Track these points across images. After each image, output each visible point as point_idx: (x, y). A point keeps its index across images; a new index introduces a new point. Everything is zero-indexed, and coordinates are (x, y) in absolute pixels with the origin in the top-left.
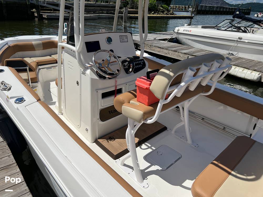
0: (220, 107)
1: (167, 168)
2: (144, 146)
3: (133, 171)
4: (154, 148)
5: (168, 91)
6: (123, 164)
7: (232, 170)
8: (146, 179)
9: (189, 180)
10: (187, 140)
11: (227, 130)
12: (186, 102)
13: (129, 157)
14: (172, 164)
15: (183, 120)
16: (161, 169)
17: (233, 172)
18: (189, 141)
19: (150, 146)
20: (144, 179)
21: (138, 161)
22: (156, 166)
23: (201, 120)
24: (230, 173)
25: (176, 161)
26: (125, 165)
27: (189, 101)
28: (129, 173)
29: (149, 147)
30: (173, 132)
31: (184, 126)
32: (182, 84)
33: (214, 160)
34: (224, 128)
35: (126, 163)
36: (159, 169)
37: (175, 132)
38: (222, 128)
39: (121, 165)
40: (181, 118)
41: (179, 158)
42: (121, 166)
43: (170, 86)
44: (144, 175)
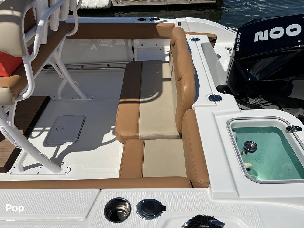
0: (91, 47)
1: (78, 138)
2: (34, 134)
3: (41, 168)
4: (49, 128)
5: (26, 40)
6: (23, 169)
7: (140, 98)
8: (62, 163)
9: (106, 134)
10: (80, 98)
11: (111, 66)
12: (55, 53)
13: (25, 155)
14: (80, 131)
15: (63, 77)
16: (72, 142)
17: (141, 100)
18: (83, 97)
19: (41, 129)
20: (60, 165)
21: (40, 153)
22: (65, 144)
23: (82, 68)
24: (139, 102)
25: (82, 126)
26: (26, 168)
27: (58, 50)
28: (38, 173)
29: (42, 132)
30: (60, 98)
31: (68, 84)
32: (41, 23)
33: (119, 99)
34: (108, 66)
35: (25, 164)
36: (71, 144)
37: (62, 96)
38: (106, 66)
39: (21, 171)
40: (60, 76)
41: (84, 120)
42: (21, 173)
43: (25, 33)
44: (57, 161)
